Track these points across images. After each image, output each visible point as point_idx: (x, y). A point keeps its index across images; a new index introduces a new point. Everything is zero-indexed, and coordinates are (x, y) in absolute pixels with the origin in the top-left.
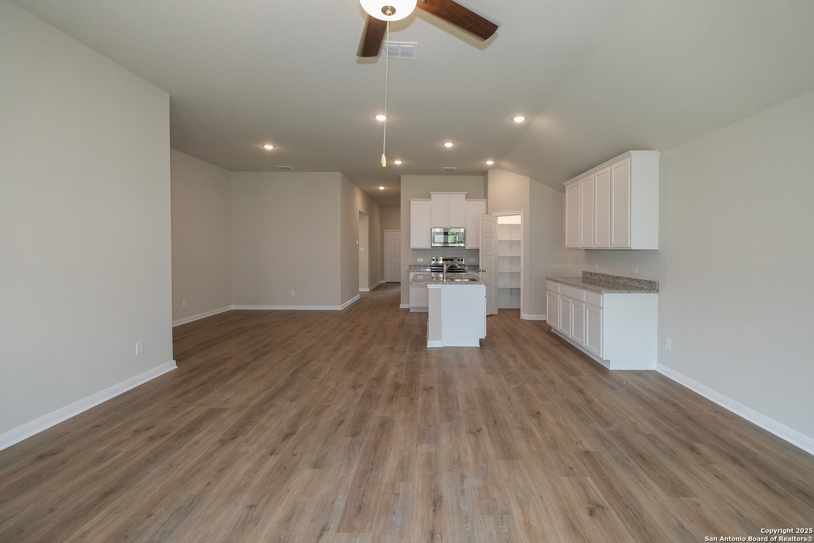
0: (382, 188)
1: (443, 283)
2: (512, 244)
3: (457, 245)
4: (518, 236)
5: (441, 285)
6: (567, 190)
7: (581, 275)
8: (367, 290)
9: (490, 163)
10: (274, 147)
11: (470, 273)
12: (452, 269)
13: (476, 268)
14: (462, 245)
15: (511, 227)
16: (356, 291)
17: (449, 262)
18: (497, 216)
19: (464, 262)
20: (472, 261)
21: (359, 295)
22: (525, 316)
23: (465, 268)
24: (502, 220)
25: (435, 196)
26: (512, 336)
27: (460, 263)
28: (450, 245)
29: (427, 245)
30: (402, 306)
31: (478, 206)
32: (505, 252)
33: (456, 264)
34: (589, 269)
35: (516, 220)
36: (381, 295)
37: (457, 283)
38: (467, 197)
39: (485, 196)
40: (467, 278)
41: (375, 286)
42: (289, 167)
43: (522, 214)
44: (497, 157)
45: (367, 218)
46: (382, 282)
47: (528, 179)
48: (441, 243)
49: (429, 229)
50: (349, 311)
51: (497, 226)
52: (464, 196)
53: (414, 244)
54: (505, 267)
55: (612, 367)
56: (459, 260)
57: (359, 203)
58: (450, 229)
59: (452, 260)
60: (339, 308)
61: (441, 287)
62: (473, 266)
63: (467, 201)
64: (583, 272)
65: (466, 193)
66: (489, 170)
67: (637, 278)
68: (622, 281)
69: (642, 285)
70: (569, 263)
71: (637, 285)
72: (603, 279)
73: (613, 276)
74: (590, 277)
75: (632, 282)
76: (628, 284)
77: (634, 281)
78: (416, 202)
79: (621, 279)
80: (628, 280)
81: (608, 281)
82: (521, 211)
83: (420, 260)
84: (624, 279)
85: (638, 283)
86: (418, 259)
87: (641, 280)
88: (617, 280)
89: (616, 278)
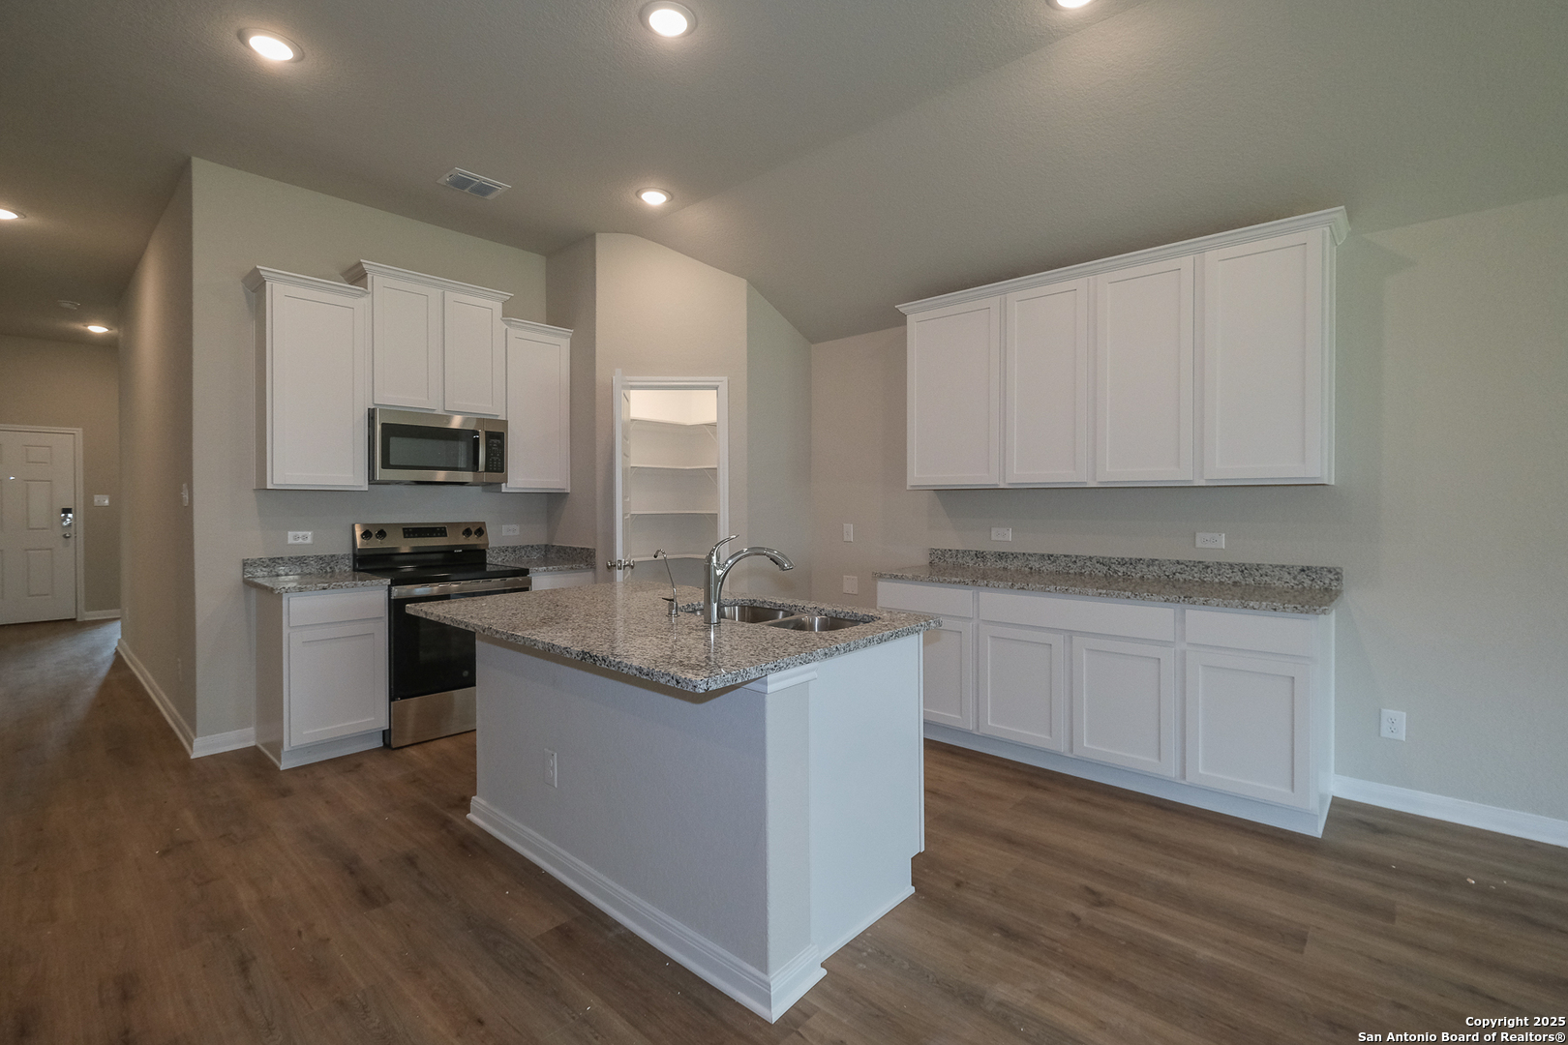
7: (925, 558)
9: (654, 198)
18: (627, 388)
20: (510, 532)
25: (387, 283)
34: (958, 541)
38: (508, 313)
43: (722, 385)
52: (498, 306)
53: (285, 472)
56: (468, 531)
59: (441, 532)
63: (508, 323)
64: (933, 552)
65: (507, 295)
66: (598, 235)
67: (1237, 562)
68: (1151, 568)
69: (1266, 578)
70: (849, 529)
71: (1233, 579)
72: (1048, 566)
73: (1104, 558)
74: (973, 562)
75: (1209, 570)
76: (1184, 576)
77: (1219, 570)
78: (293, 290)
79: (1144, 566)
80: (1183, 566)
81: (1071, 571)
82: (719, 378)
83: (296, 538)
84: (1160, 566)
85: (1239, 573)
86: (291, 534)
87: (1258, 565)
88: (1122, 569)
89: (1119, 563)
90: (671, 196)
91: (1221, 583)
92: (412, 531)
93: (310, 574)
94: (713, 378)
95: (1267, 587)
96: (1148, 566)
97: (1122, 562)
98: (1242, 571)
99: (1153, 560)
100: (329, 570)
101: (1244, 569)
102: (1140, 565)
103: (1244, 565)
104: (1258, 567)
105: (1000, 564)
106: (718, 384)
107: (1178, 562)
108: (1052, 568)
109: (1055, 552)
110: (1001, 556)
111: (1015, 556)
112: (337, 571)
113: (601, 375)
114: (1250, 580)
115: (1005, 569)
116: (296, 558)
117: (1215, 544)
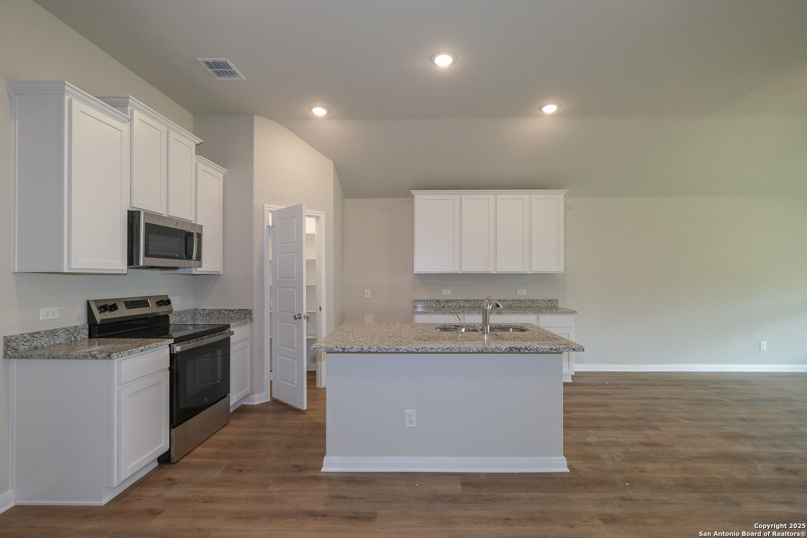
43: (323, 217)
47: (331, 163)
52: (194, 147)
64: (416, 301)
65: (199, 141)
66: (256, 117)
67: (530, 299)
69: (539, 304)
70: (368, 293)
71: (529, 305)
72: (467, 304)
74: (435, 305)
75: (522, 302)
77: (525, 302)
82: (321, 212)
83: (47, 314)
85: (531, 303)
90: (329, 112)
91: (526, 306)
92: (131, 304)
93: (60, 344)
94: (317, 212)
95: (539, 307)
99: (505, 300)
100: (73, 339)
101: (532, 301)
104: (537, 300)
105: (447, 304)
106: (320, 215)
107: (513, 300)
108: (468, 305)
109: (470, 299)
110: (447, 301)
111: (453, 301)
112: (79, 339)
113: (257, 202)
114: (534, 305)
115: (449, 306)
116: (50, 332)
117: (522, 293)
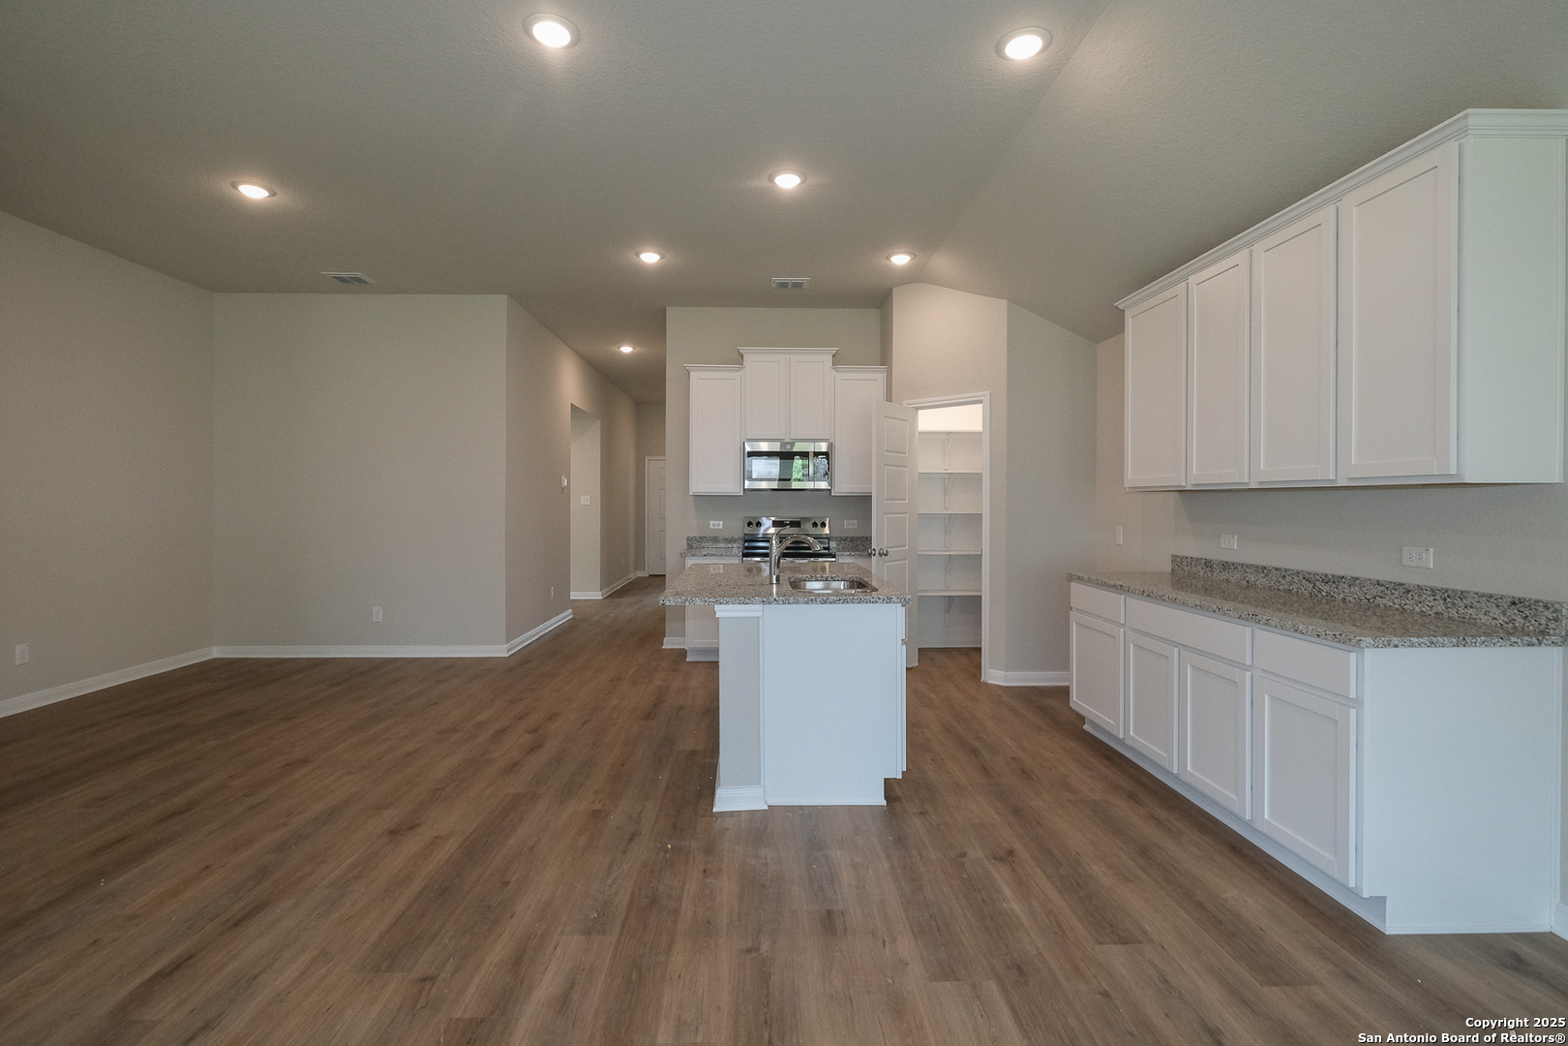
0: (627, 349)
1: (767, 599)
2: (950, 481)
3: (810, 485)
4: (976, 462)
5: (760, 607)
6: (1129, 322)
7: (1168, 567)
8: (597, 595)
9: (900, 260)
10: (273, 194)
11: (845, 559)
12: (797, 550)
13: (860, 544)
14: (823, 485)
15: (947, 438)
16: (563, 601)
17: (788, 530)
18: (918, 409)
19: (827, 531)
20: (850, 526)
21: (571, 610)
22: (995, 674)
23: (833, 544)
24: (931, 420)
25: (754, 359)
26: (975, 752)
27: (818, 531)
28: (795, 485)
29: (730, 486)
30: (669, 643)
31: (865, 384)
32: (933, 503)
33: (809, 535)
34: (1194, 547)
35: (968, 418)
36: (628, 609)
37: (812, 598)
38: (837, 360)
39: (884, 358)
40: (841, 576)
41: (618, 585)
42: (358, 274)
43: (986, 400)
44: (923, 241)
45: (598, 424)
46: (641, 574)
47: (1003, 304)
48: (775, 480)
49: (738, 446)
50: (524, 660)
51: (917, 434)
52: (829, 359)
53: (700, 484)
54: (935, 544)
55: (1395, 923)
56: (815, 525)
57: (570, 384)
58: (792, 444)
59: (795, 524)
60: (501, 651)
61: (759, 614)
62: (852, 539)
63: (836, 370)
64: (1174, 558)
65: (834, 350)
66: (894, 289)
67: (1440, 585)
68: (1352, 589)
69: (1471, 611)
71: (1435, 610)
73: (1309, 574)
74: (1203, 571)
75: (1410, 596)
76: (1384, 601)
77: (1420, 596)
78: (704, 374)
79: (1346, 586)
80: (1383, 588)
81: (1281, 588)
83: (714, 525)
84: (1362, 586)
85: (1442, 602)
86: (712, 522)
87: (1462, 592)
88: (1326, 588)
89: (1323, 582)
90: (914, 256)
92: (777, 523)
93: (720, 548)
95: (1472, 623)
96: (1350, 586)
97: (1327, 580)
98: (1445, 599)
99: (1355, 579)
102: (1342, 584)
103: (1447, 591)
105: (1225, 576)
106: (982, 398)
108: (1265, 582)
109: (1268, 563)
110: (1224, 566)
114: (1453, 612)
115: (1228, 581)
116: (713, 538)
117: (1421, 561)
